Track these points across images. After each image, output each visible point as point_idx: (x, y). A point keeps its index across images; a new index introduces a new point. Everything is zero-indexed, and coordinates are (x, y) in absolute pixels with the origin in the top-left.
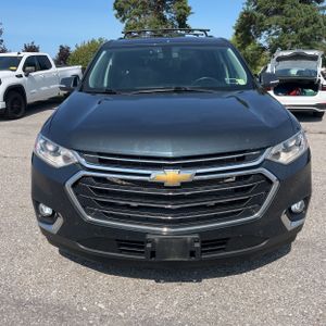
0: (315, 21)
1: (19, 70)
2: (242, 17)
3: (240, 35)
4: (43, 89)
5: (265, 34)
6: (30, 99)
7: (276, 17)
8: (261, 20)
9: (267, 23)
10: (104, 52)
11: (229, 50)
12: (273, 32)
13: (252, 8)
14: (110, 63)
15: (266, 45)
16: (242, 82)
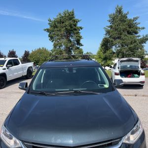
0: (135, 42)
1: (5, 66)
2: (104, 40)
3: (103, 47)
4: (15, 74)
5: (114, 47)
6: (8, 79)
7: (118, 40)
8: (112, 41)
9: (114, 43)
10: (41, 70)
11: (100, 68)
12: (117, 46)
13: (108, 36)
14: (45, 72)
15: (115, 51)
16: (106, 86)
